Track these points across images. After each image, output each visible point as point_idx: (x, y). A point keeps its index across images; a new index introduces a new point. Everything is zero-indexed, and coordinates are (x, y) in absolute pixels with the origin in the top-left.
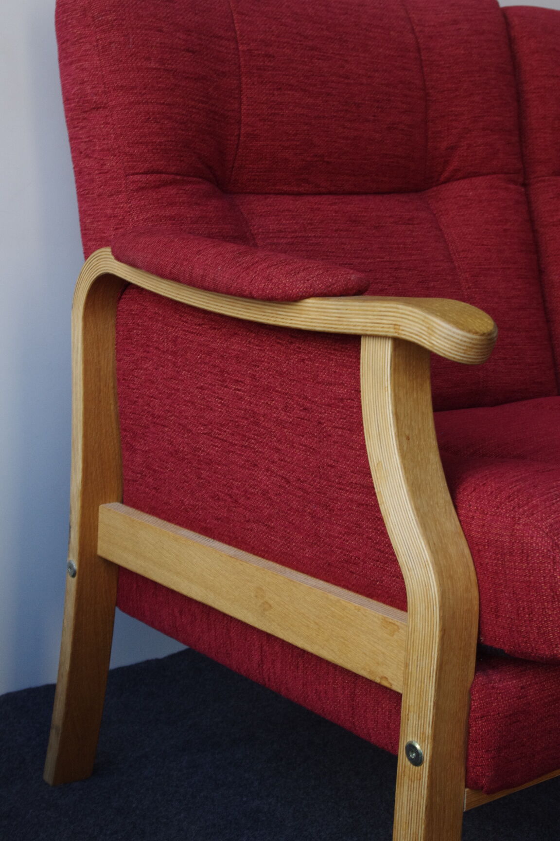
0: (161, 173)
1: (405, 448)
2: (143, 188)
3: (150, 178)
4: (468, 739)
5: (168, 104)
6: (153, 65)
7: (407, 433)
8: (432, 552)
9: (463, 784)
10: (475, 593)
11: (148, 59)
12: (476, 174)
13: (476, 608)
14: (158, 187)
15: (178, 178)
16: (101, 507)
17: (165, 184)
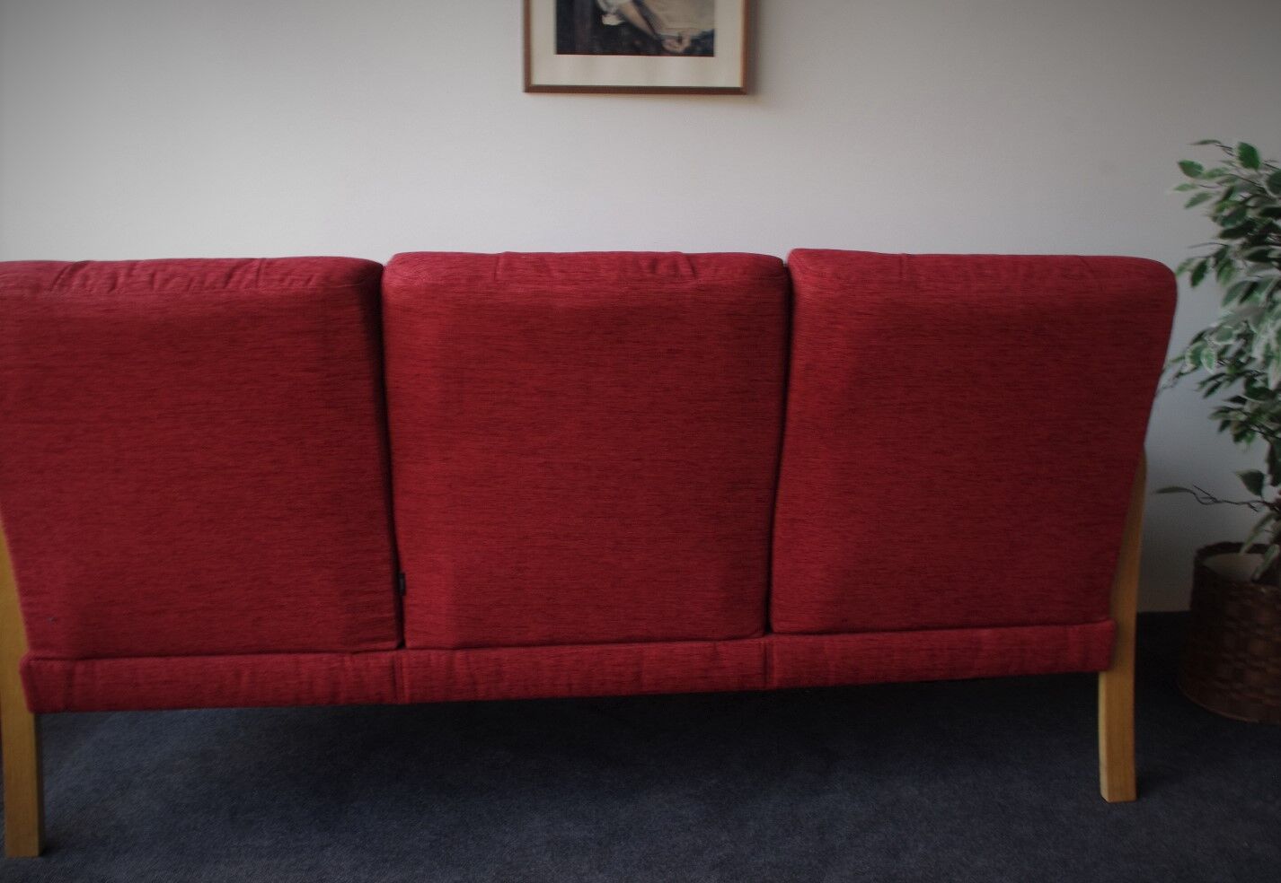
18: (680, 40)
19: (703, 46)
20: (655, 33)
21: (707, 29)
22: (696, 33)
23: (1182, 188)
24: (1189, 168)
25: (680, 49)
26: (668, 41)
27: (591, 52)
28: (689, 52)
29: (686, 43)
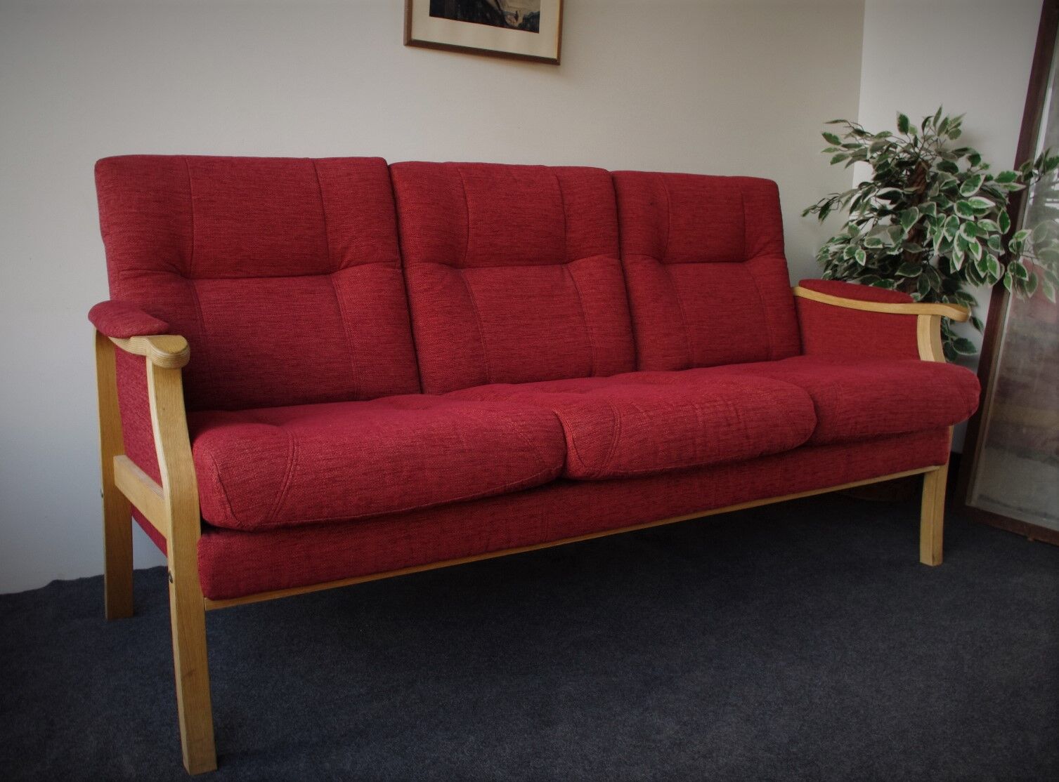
0: (136, 269)
1: (161, 414)
2: (126, 278)
3: (130, 272)
4: (202, 570)
5: (142, 232)
6: (133, 211)
7: (164, 406)
8: (168, 468)
9: (202, 595)
10: (196, 491)
11: (130, 207)
12: (363, 264)
13: (196, 498)
14: (137, 277)
15: (149, 272)
16: (114, 458)
17: (141, 275)
18: (516, 17)
19: (531, 24)
20: (500, 9)
21: (535, 11)
22: (527, 13)
23: (829, 150)
24: (829, 138)
25: (517, 25)
26: (509, 16)
27: (456, 18)
28: (522, 27)
29: (520, 20)
